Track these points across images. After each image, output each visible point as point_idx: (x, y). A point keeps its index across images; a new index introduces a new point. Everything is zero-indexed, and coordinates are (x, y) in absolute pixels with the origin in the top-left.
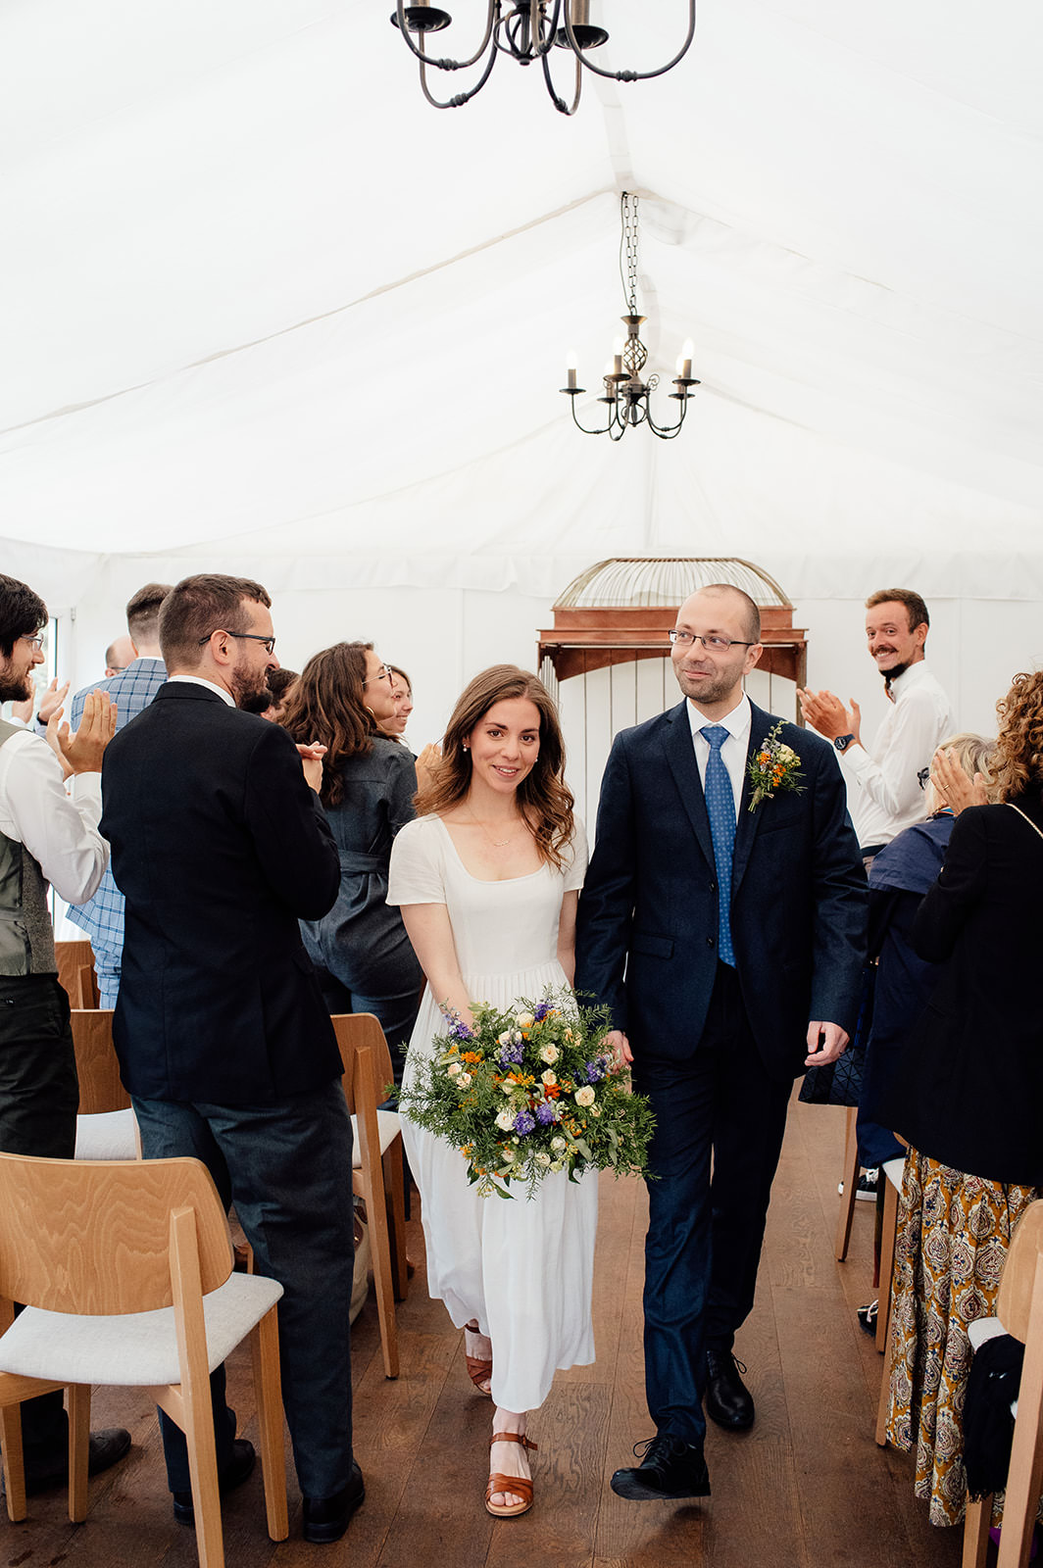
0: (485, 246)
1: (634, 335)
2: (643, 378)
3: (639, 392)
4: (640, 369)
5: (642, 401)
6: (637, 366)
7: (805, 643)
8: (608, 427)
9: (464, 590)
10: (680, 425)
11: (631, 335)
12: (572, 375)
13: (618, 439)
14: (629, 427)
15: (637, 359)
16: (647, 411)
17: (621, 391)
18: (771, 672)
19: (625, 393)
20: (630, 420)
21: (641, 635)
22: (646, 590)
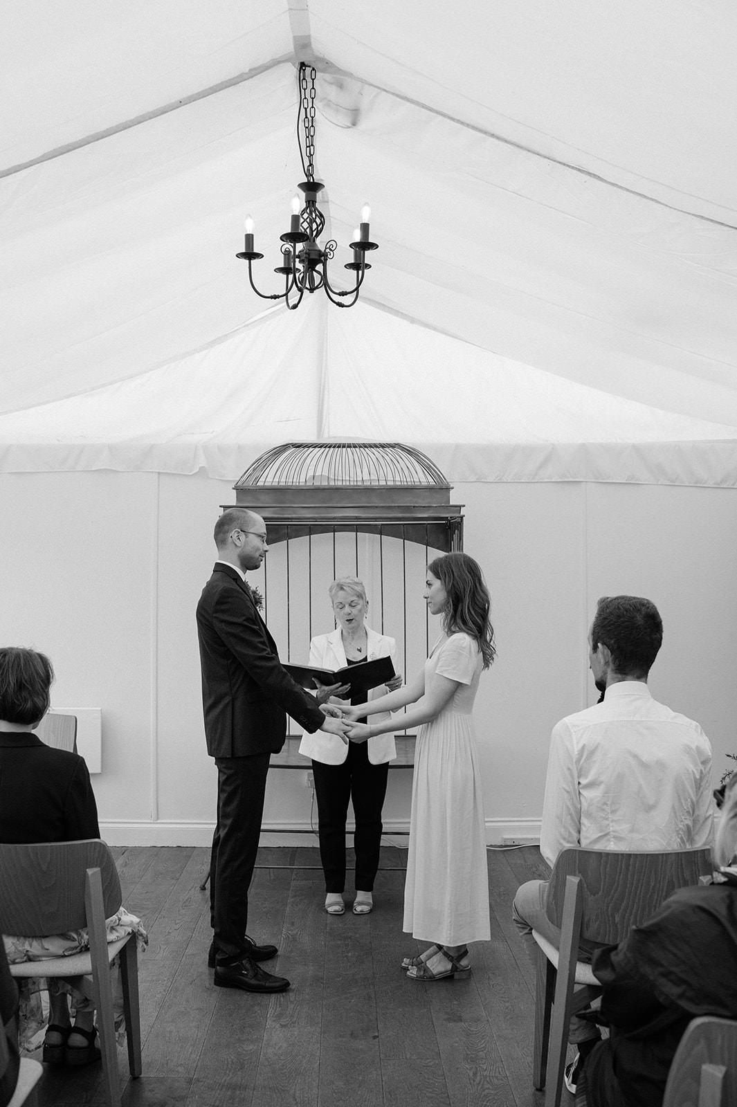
0: (163, 111)
1: (311, 203)
2: (320, 243)
3: (317, 257)
4: (317, 235)
5: (319, 267)
6: (314, 233)
7: (462, 518)
8: (284, 292)
9: (159, 473)
10: (357, 289)
11: (309, 202)
12: (249, 239)
13: (295, 307)
14: (306, 292)
15: (314, 226)
16: (324, 277)
17: (298, 257)
18: (427, 545)
19: (302, 258)
20: (308, 286)
21: (316, 510)
22: (318, 473)
